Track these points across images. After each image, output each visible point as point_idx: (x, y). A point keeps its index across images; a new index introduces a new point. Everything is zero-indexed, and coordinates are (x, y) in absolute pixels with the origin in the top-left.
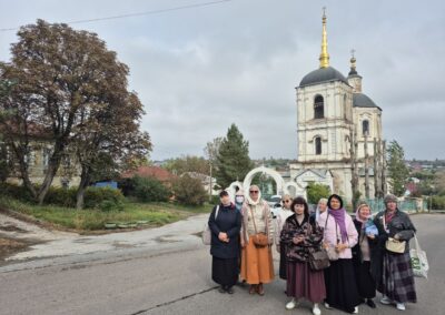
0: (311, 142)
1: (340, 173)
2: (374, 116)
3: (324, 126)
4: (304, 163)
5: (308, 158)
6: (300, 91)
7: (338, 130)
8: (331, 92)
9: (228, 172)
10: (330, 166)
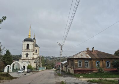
0: (25, 54)
1: (31, 62)
2: (38, 49)
3: (29, 51)
4: (23, 59)
5: (24, 58)
6: (24, 42)
7: (32, 52)
8: (31, 44)
9: (6, 63)
10: (29, 60)
